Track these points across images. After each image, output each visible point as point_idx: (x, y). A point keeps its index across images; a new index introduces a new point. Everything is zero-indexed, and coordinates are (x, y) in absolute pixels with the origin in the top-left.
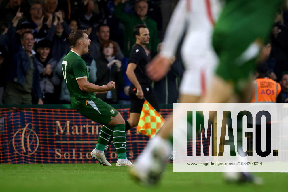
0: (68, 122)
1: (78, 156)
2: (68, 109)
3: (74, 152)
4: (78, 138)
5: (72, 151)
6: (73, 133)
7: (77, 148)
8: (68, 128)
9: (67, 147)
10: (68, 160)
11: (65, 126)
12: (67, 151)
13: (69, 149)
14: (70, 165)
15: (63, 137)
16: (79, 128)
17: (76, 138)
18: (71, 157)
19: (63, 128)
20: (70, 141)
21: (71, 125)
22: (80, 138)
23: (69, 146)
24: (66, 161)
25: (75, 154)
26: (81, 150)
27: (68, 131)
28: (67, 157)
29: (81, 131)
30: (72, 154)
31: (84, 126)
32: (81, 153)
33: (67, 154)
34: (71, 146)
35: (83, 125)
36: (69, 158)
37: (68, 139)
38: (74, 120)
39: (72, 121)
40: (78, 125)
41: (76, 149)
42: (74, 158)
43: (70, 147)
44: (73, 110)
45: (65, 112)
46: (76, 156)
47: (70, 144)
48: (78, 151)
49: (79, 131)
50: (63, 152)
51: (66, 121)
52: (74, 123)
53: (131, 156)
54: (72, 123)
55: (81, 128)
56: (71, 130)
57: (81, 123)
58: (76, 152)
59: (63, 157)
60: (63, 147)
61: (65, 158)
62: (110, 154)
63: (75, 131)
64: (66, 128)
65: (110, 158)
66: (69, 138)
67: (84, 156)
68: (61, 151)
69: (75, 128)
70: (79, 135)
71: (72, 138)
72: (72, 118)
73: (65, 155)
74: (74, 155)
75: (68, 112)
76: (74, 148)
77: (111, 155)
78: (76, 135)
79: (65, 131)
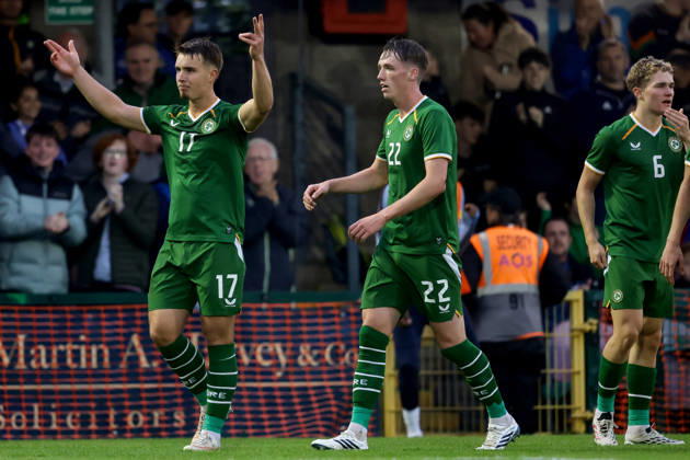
0: (21, 338)
1: (46, 421)
2: (19, 305)
3: (36, 412)
4: (46, 376)
5: (32, 409)
6: (33, 364)
7: (45, 401)
8: (21, 352)
9: (20, 401)
10: (21, 432)
11: (13, 348)
12: (20, 409)
13: (24, 405)
14: (28, 445)
15: (8, 376)
16: (49, 353)
17: (42, 376)
18: (30, 424)
19: (8, 352)
20: (25, 383)
21: (28, 345)
22: (52, 376)
23: (23, 397)
24: (18, 435)
25: (40, 417)
26: (54, 406)
27: (22, 360)
28: (19, 424)
29: (54, 361)
30: (30, 417)
31: (62, 347)
32: (54, 415)
33: (19, 417)
34: (29, 397)
35: (57, 344)
36: (23, 427)
37: (21, 380)
38: (35, 332)
39: (30, 336)
40: (48, 345)
41: (42, 405)
42: (36, 427)
43: (27, 401)
44: (34, 309)
45: (13, 311)
46: (43, 421)
47: (27, 392)
48: (45, 409)
49: (49, 360)
50: (7, 412)
51: (15, 336)
52: (35, 340)
53: (178, 421)
54: (31, 340)
55: (55, 352)
56: (28, 359)
57: (52, 340)
58: (42, 413)
59: (8, 424)
60: (9, 400)
61: (15, 427)
62: (125, 415)
63: (39, 361)
64: (17, 351)
65: (127, 427)
66: (24, 376)
67: (61, 421)
68: (5, 408)
69: (38, 352)
70: (50, 369)
71: (31, 377)
72: (31, 328)
73: (14, 418)
74: (36, 419)
75: (20, 312)
76: (37, 401)
77: (130, 419)
78: (41, 369)
79: (14, 360)
